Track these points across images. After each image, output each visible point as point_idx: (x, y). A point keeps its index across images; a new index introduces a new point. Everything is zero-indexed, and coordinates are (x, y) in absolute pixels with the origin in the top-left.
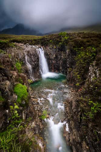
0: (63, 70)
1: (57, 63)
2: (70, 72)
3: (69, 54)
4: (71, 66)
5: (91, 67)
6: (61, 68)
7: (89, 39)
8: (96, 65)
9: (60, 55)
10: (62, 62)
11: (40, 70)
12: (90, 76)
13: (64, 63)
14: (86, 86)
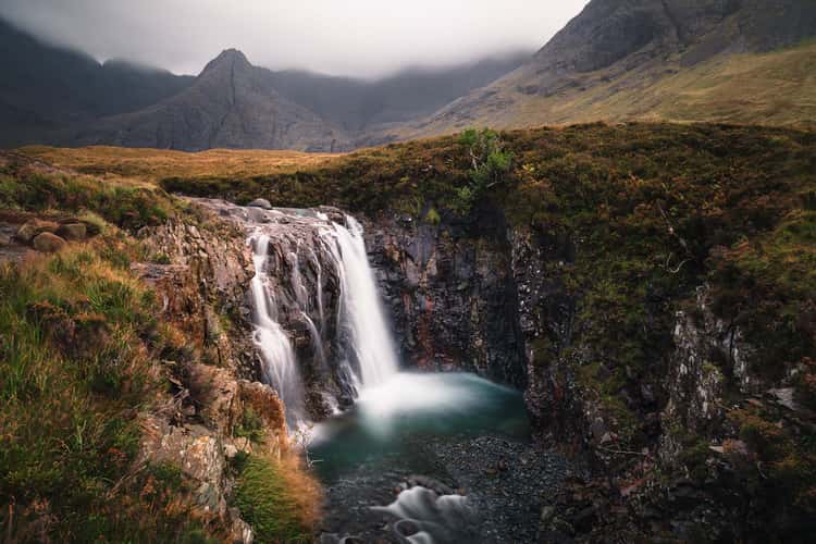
0: (490, 357)
1: (455, 309)
2: (545, 365)
3: (529, 253)
4: (546, 323)
5: (684, 325)
6: (479, 342)
7: (642, 160)
8: (718, 311)
9: (470, 260)
10: (480, 302)
11: (345, 364)
12: (690, 383)
13: (496, 309)
14: (670, 449)
